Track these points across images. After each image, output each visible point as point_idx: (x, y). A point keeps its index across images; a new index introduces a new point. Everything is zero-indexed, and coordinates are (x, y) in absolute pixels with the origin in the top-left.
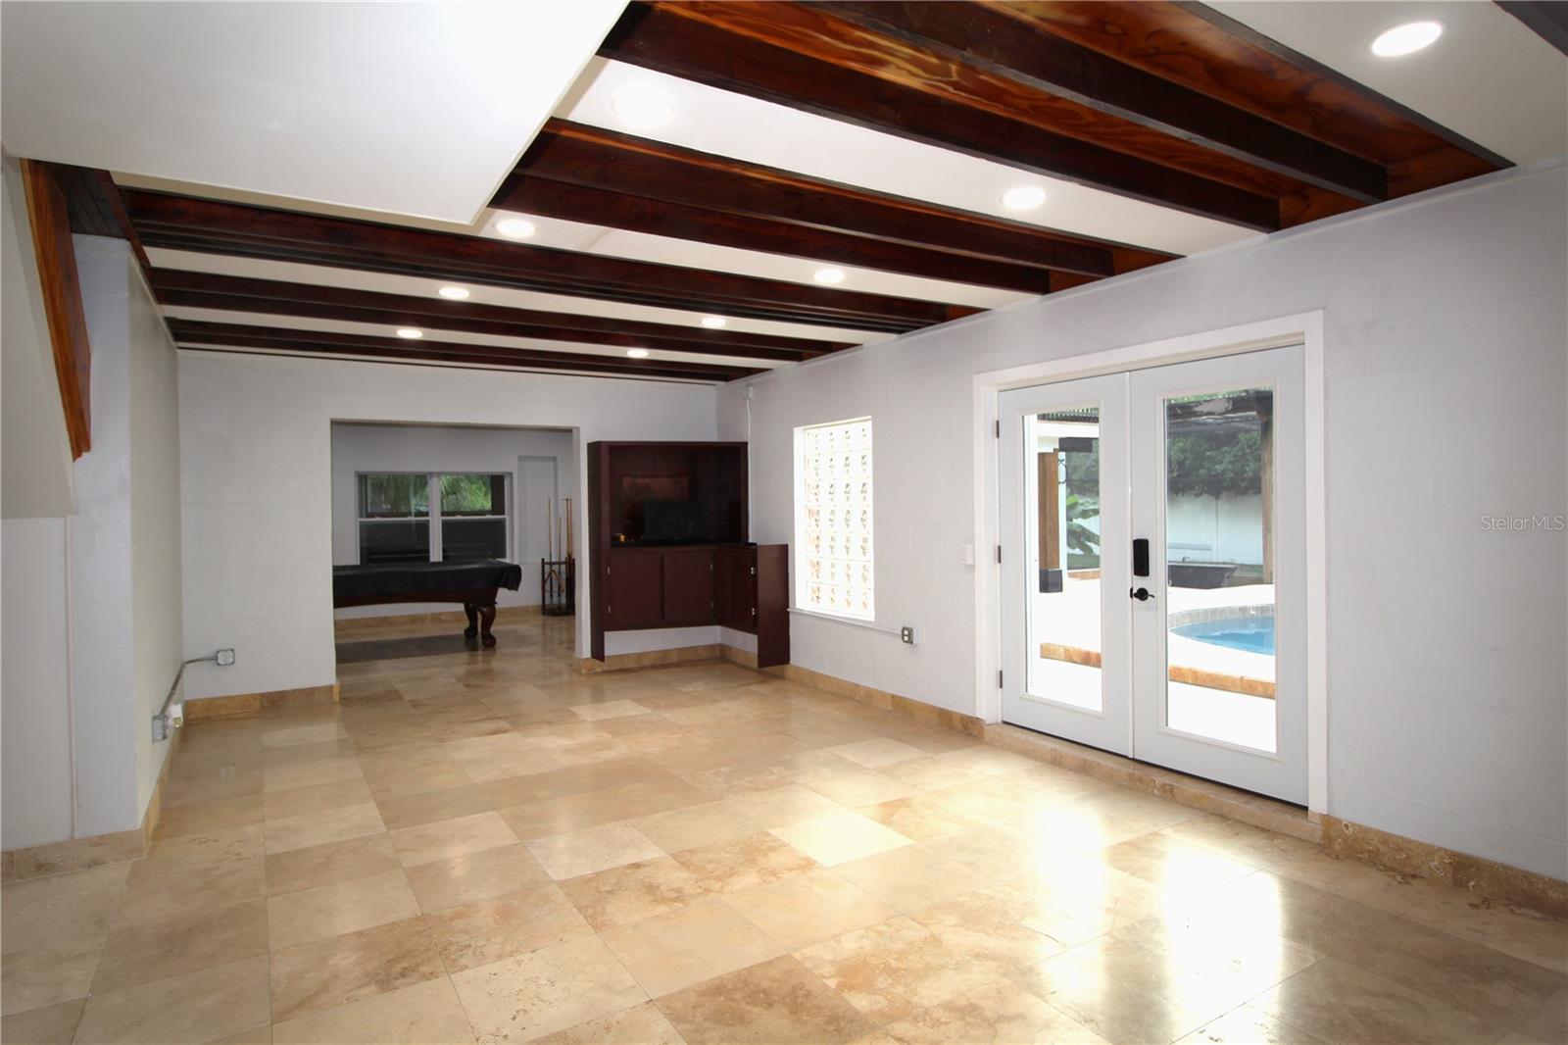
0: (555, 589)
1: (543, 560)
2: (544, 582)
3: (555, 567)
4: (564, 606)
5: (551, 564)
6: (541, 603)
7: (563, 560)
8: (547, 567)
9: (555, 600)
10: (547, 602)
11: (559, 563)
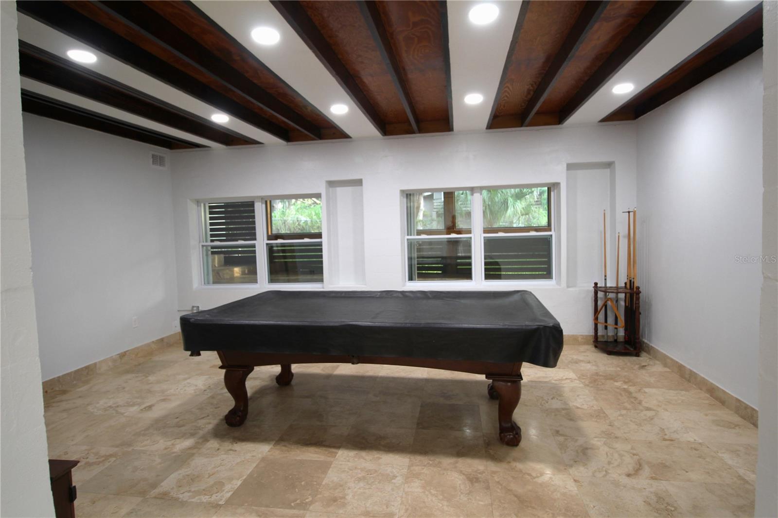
0: (611, 320)
1: (596, 284)
2: (596, 311)
3: (611, 295)
4: (621, 339)
5: (606, 290)
6: (592, 333)
7: (622, 284)
8: (600, 295)
9: (611, 332)
10: (601, 332)
11: (617, 290)
